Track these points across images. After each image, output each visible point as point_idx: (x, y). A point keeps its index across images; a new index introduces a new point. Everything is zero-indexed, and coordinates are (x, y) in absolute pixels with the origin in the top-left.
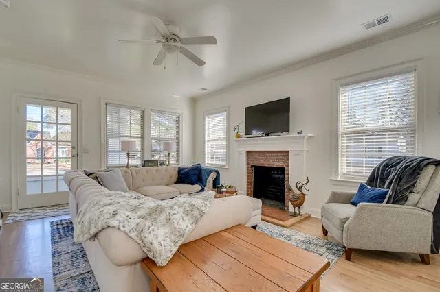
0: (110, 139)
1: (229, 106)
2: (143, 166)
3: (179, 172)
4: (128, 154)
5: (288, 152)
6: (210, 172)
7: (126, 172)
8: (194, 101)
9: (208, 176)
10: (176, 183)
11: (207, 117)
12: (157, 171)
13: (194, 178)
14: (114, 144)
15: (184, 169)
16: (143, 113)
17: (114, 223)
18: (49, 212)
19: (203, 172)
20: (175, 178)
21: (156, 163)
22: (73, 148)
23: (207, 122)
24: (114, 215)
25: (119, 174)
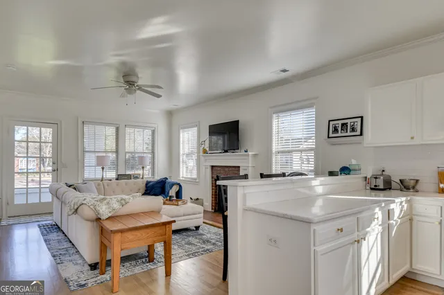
0: (87, 155)
1: (199, 122)
2: (117, 179)
3: (146, 184)
4: (103, 168)
5: (239, 167)
6: (173, 184)
7: (99, 185)
8: (170, 114)
9: (171, 188)
10: (143, 195)
11: (181, 131)
12: (126, 184)
13: (158, 190)
14: (90, 159)
15: (150, 182)
16: (117, 129)
17: (85, 202)
18: (34, 219)
19: (166, 185)
20: (143, 191)
21: (129, 177)
22: (54, 163)
23: (181, 135)
24: (85, 199)
25: (93, 186)
